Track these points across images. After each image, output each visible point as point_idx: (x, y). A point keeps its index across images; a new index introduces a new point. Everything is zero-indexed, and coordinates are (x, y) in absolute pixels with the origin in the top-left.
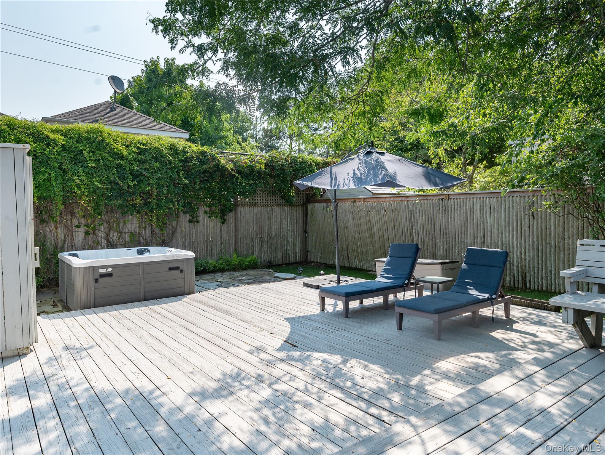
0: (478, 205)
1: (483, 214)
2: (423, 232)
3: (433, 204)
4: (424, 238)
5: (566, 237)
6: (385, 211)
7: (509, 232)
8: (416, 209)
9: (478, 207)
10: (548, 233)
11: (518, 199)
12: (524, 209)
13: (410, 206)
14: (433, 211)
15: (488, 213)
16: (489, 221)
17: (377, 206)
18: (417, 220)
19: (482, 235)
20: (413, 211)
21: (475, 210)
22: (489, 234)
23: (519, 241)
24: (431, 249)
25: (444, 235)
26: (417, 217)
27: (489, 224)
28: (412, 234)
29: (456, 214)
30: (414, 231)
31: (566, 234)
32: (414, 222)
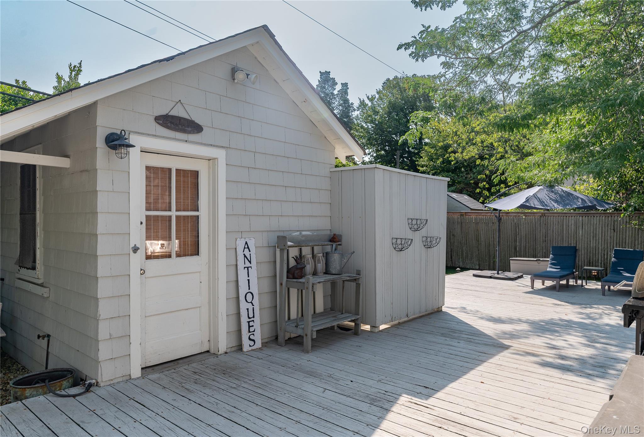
0: (573, 221)
1: (576, 228)
2: (526, 240)
3: (535, 219)
4: (526, 244)
5: (636, 244)
6: (493, 223)
7: (596, 240)
8: (520, 222)
9: (573, 223)
10: (624, 241)
11: (603, 218)
12: (608, 225)
13: (515, 221)
14: (535, 225)
15: (581, 227)
16: (581, 233)
17: (486, 219)
18: (521, 231)
19: (575, 242)
20: (518, 224)
21: (570, 224)
22: (580, 241)
23: (603, 246)
24: (532, 252)
25: (543, 242)
26: (521, 229)
27: (580, 235)
28: (515, 241)
29: (555, 227)
30: (517, 238)
31: (637, 242)
32: (519, 232)
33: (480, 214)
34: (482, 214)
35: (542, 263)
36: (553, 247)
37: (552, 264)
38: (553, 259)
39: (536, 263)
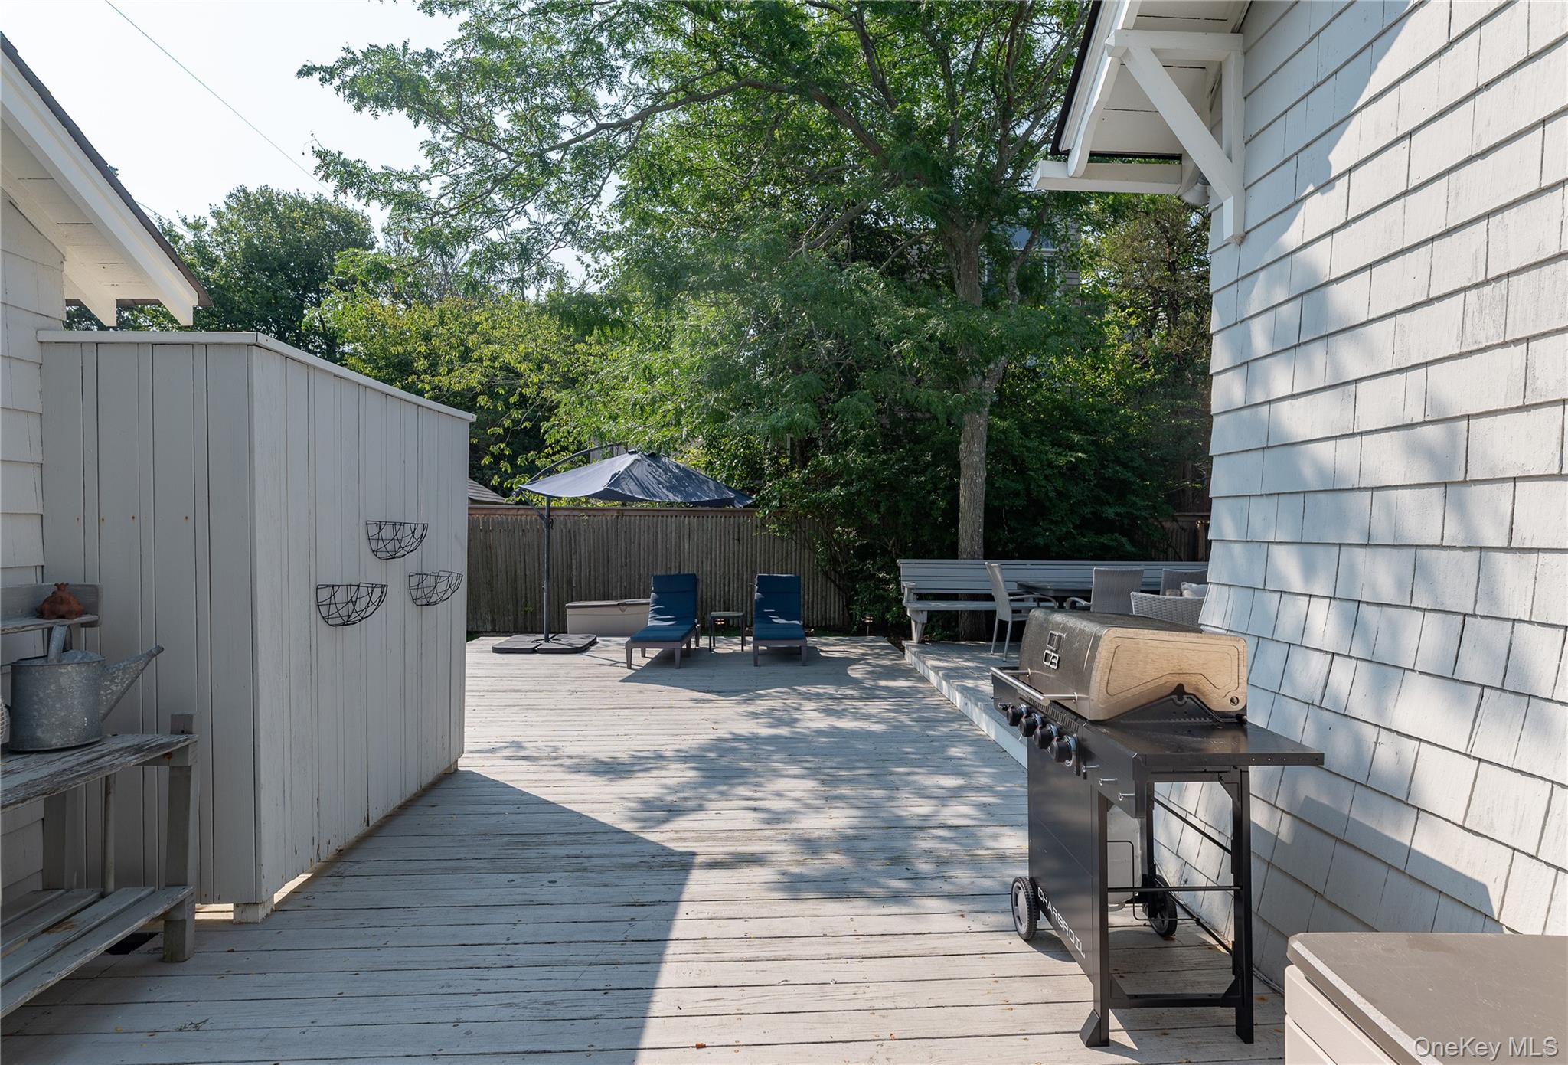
0: (674, 525)
1: (679, 537)
2: (590, 563)
3: (607, 522)
4: (590, 572)
5: (772, 564)
6: (523, 531)
7: (711, 559)
8: (579, 529)
9: (674, 529)
10: (753, 560)
11: (723, 519)
12: (729, 532)
13: (569, 525)
14: (607, 533)
15: (686, 536)
16: (686, 547)
17: (508, 523)
18: (580, 546)
19: (677, 564)
20: (574, 532)
21: (669, 530)
22: (686, 563)
23: (722, 570)
24: (601, 588)
25: (622, 566)
26: (580, 541)
27: (686, 550)
28: (569, 567)
29: (642, 538)
30: (573, 561)
31: (772, 560)
32: (575, 548)
33: (493, 511)
34: (499, 512)
35: (629, 610)
36: (656, 578)
37: (655, 611)
38: (656, 602)
39: (617, 609)
